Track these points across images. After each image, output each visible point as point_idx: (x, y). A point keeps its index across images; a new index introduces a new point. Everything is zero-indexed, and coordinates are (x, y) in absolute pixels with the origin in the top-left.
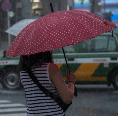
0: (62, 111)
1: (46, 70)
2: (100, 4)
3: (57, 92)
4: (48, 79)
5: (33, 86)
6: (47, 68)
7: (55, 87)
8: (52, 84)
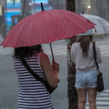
0: (49, 93)
1: (37, 58)
2: (30, 4)
3: (45, 77)
4: (39, 66)
5: (25, 71)
6: (38, 57)
7: (44, 73)
8: (42, 70)
